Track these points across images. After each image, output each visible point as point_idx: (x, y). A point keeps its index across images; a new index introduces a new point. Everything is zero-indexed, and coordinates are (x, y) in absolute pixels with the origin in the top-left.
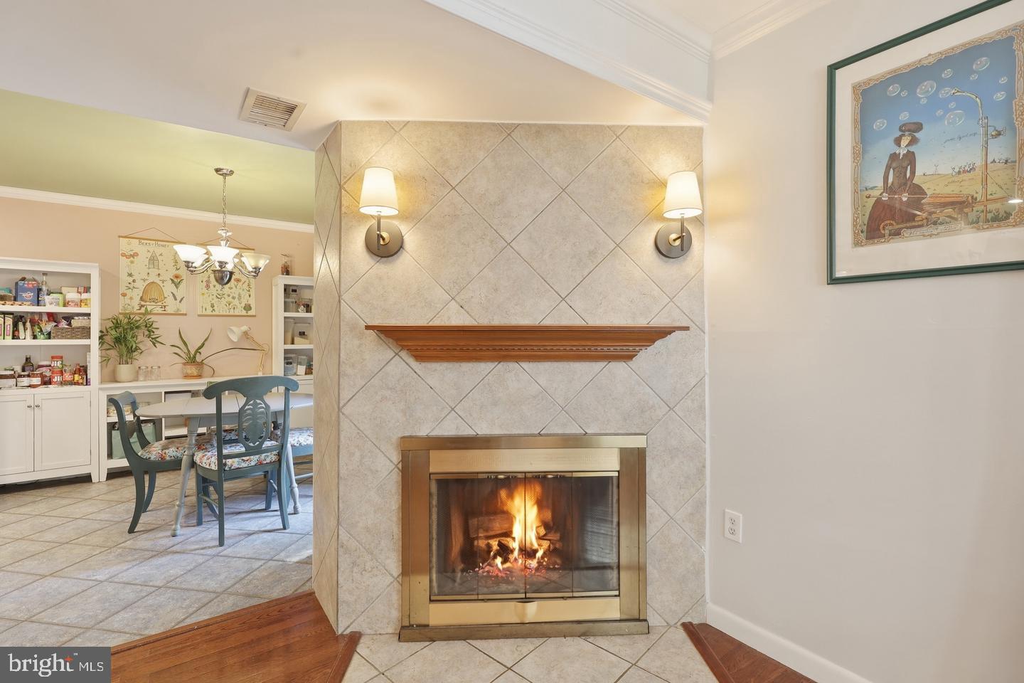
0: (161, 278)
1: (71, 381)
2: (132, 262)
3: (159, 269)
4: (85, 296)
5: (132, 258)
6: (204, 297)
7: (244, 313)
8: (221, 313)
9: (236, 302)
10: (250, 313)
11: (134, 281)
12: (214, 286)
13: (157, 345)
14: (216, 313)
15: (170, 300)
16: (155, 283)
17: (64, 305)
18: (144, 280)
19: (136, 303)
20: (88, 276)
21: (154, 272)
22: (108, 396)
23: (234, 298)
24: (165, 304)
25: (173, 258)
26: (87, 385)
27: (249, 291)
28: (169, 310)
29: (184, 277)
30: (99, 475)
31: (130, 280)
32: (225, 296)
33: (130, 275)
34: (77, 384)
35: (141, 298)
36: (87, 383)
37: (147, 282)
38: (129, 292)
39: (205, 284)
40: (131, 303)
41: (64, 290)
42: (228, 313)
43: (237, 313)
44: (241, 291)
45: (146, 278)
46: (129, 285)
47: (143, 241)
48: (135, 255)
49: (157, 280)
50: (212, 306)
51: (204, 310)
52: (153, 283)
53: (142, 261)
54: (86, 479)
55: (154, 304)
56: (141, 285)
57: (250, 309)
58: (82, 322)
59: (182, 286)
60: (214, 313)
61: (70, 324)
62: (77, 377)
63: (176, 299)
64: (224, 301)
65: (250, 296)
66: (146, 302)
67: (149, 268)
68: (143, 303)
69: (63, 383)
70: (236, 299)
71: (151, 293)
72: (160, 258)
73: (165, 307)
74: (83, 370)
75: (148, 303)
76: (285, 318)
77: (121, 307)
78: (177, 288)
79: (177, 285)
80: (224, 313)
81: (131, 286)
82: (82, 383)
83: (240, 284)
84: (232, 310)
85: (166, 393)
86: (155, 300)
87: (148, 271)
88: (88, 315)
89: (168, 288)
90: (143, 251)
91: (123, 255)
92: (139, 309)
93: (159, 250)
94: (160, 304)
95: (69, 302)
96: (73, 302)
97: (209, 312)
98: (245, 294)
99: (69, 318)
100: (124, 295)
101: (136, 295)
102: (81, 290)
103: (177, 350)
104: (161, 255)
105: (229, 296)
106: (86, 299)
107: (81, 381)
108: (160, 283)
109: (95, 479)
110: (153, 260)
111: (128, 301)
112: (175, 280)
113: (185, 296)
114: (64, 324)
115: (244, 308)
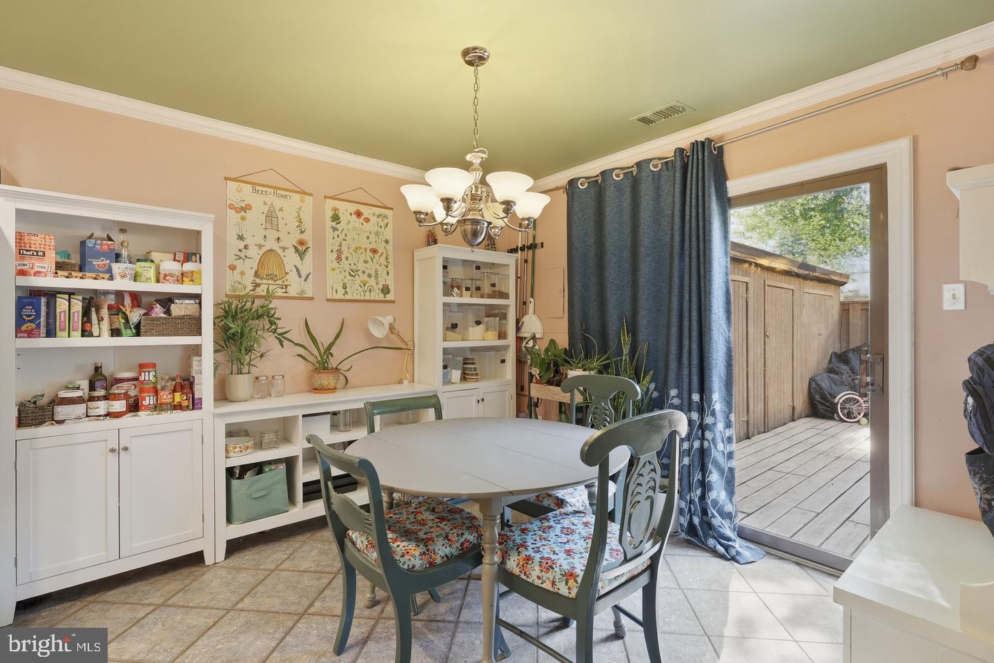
0: (282, 244)
1: (170, 404)
2: (243, 219)
3: (277, 230)
4: (189, 266)
5: (243, 213)
6: (335, 274)
7: (381, 297)
8: (355, 297)
9: (372, 281)
10: (390, 297)
11: (246, 247)
12: (347, 259)
13: (285, 343)
14: (349, 297)
15: (292, 277)
16: (274, 251)
17: (158, 281)
18: (260, 246)
19: (249, 279)
20: (198, 233)
21: (272, 235)
22: (227, 425)
23: (369, 276)
24: (286, 283)
25: (296, 215)
26: (193, 409)
27: (387, 267)
28: (292, 291)
29: (310, 244)
30: (215, 553)
31: (241, 245)
32: (360, 273)
33: (241, 238)
34: (178, 407)
35: (256, 272)
36: (195, 404)
37: (264, 250)
38: (239, 263)
39: (335, 255)
40: (243, 280)
41: (155, 256)
42: (362, 298)
43: (373, 298)
44: (378, 266)
45: (262, 242)
46: (239, 253)
47: (258, 188)
48: (247, 208)
49: (275, 247)
50: (345, 287)
51: (334, 292)
52: (271, 250)
53: (256, 216)
54: (196, 559)
55: (272, 282)
56: (255, 253)
57: (388, 292)
58: (187, 308)
59: (309, 256)
60: (347, 297)
61: (168, 312)
62: (178, 397)
63: (300, 276)
64: (358, 280)
65: (388, 273)
66: (262, 279)
67: (266, 229)
68: (258, 281)
69: (158, 408)
70: (373, 278)
71: (269, 264)
72: (280, 215)
73: (286, 286)
74: (186, 384)
75: (264, 281)
76: (445, 304)
77: (228, 287)
78: (302, 259)
79: (302, 255)
80: (358, 297)
81: (242, 254)
82: (188, 407)
83: (377, 256)
84: (368, 293)
85: (304, 416)
86: (272, 277)
87: (264, 232)
88: (197, 297)
89: (291, 259)
90: (259, 202)
91: (232, 207)
92: (253, 290)
93: (278, 203)
94: (279, 282)
95: (165, 276)
96: (172, 275)
97: (340, 296)
98: (382, 270)
99: (167, 301)
100: (233, 268)
101: (250, 267)
102: (180, 257)
103: (302, 351)
104: (281, 210)
105: (364, 272)
106: (192, 272)
107: (185, 403)
108: (280, 251)
109: (209, 560)
110: (271, 218)
111: (238, 277)
112: (300, 248)
113: (311, 272)
114: (158, 311)
115: (382, 291)
